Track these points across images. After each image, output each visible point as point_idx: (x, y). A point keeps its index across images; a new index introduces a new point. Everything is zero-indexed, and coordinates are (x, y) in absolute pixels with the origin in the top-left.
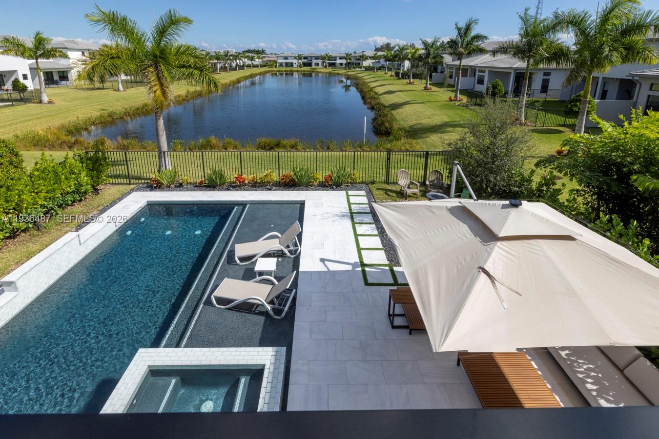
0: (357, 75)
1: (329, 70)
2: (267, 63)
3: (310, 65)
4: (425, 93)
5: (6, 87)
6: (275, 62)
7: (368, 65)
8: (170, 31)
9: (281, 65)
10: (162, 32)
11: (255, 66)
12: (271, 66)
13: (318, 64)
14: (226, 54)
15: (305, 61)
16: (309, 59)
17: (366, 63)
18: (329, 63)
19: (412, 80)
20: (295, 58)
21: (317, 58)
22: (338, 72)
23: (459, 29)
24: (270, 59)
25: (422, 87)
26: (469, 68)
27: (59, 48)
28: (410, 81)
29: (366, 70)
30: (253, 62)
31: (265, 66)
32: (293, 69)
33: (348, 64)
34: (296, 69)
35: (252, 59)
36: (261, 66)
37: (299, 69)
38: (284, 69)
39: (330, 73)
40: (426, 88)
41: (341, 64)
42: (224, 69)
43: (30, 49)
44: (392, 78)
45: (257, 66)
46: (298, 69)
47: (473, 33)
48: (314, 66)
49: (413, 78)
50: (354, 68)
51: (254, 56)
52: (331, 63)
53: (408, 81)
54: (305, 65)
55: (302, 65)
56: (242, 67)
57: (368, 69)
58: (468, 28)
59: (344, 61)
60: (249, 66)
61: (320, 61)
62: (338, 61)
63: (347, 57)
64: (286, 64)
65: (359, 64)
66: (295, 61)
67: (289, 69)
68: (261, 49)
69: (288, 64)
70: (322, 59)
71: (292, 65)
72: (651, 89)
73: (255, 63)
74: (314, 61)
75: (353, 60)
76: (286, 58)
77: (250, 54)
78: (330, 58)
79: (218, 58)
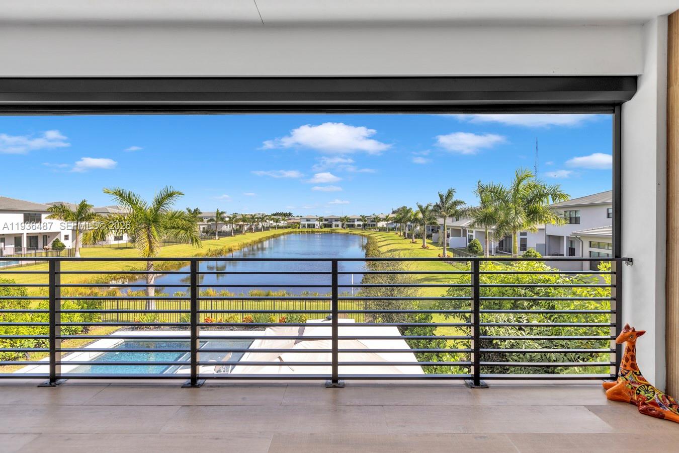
0: (371, 235)
1: (347, 230)
2: (292, 225)
3: (330, 226)
4: (423, 251)
5: (47, 247)
6: (299, 223)
7: (381, 226)
8: (166, 201)
9: (304, 226)
10: (160, 202)
11: (279, 227)
12: (295, 227)
13: (338, 226)
14: (253, 217)
15: (326, 222)
16: (329, 220)
17: (380, 225)
18: (347, 225)
19: (414, 240)
20: (317, 220)
21: (337, 220)
22: (354, 232)
23: (441, 196)
24: (296, 221)
25: (420, 246)
26: (461, 229)
27: (98, 213)
28: (413, 240)
29: (379, 231)
30: (277, 223)
31: (289, 227)
32: (314, 230)
33: (365, 225)
34: (317, 230)
35: (277, 221)
36: (286, 228)
37: (321, 230)
38: (306, 230)
39: (347, 233)
40: (424, 247)
41: (359, 225)
42: (250, 230)
43: (74, 214)
44: (400, 238)
45: (282, 228)
46: (319, 230)
47: (454, 199)
48: (334, 227)
49: (416, 238)
50: (370, 229)
51: (279, 218)
52: (350, 224)
53: (411, 240)
54: (325, 226)
55: (323, 227)
56: (267, 229)
57: (382, 229)
58: (450, 194)
59: (361, 223)
60: (274, 227)
61: (340, 223)
62: (356, 223)
63: (363, 218)
64: (309, 226)
65: (374, 225)
66: (317, 223)
67: (310, 230)
68: (288, 212)
69: (310, 226)
70: (341, 221)
71: (314, 226)
72: (590, 247)
73: (280, 225)
74: (334, 223)
75: (369, 222)
76: (308, 220)
77: (276, 217)
78: (348, 220)
79: (244, 221)
